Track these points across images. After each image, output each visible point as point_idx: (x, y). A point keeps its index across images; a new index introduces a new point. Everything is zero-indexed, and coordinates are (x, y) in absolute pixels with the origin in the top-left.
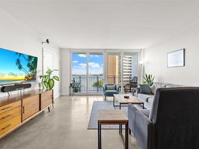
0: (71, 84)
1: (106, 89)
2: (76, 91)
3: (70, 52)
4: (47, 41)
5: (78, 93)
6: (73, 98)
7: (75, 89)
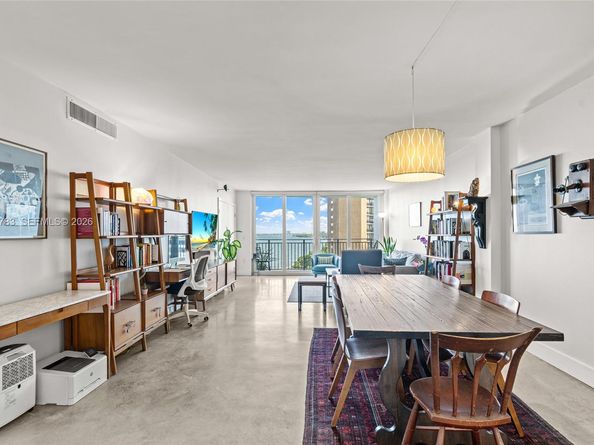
0: (255, 255)
1: (317, 262)
2: (262, 268)
3: (253, 196)
4: (225, 187)
5: (267, 271)
6: (258, 279)
7: (261, 264)
